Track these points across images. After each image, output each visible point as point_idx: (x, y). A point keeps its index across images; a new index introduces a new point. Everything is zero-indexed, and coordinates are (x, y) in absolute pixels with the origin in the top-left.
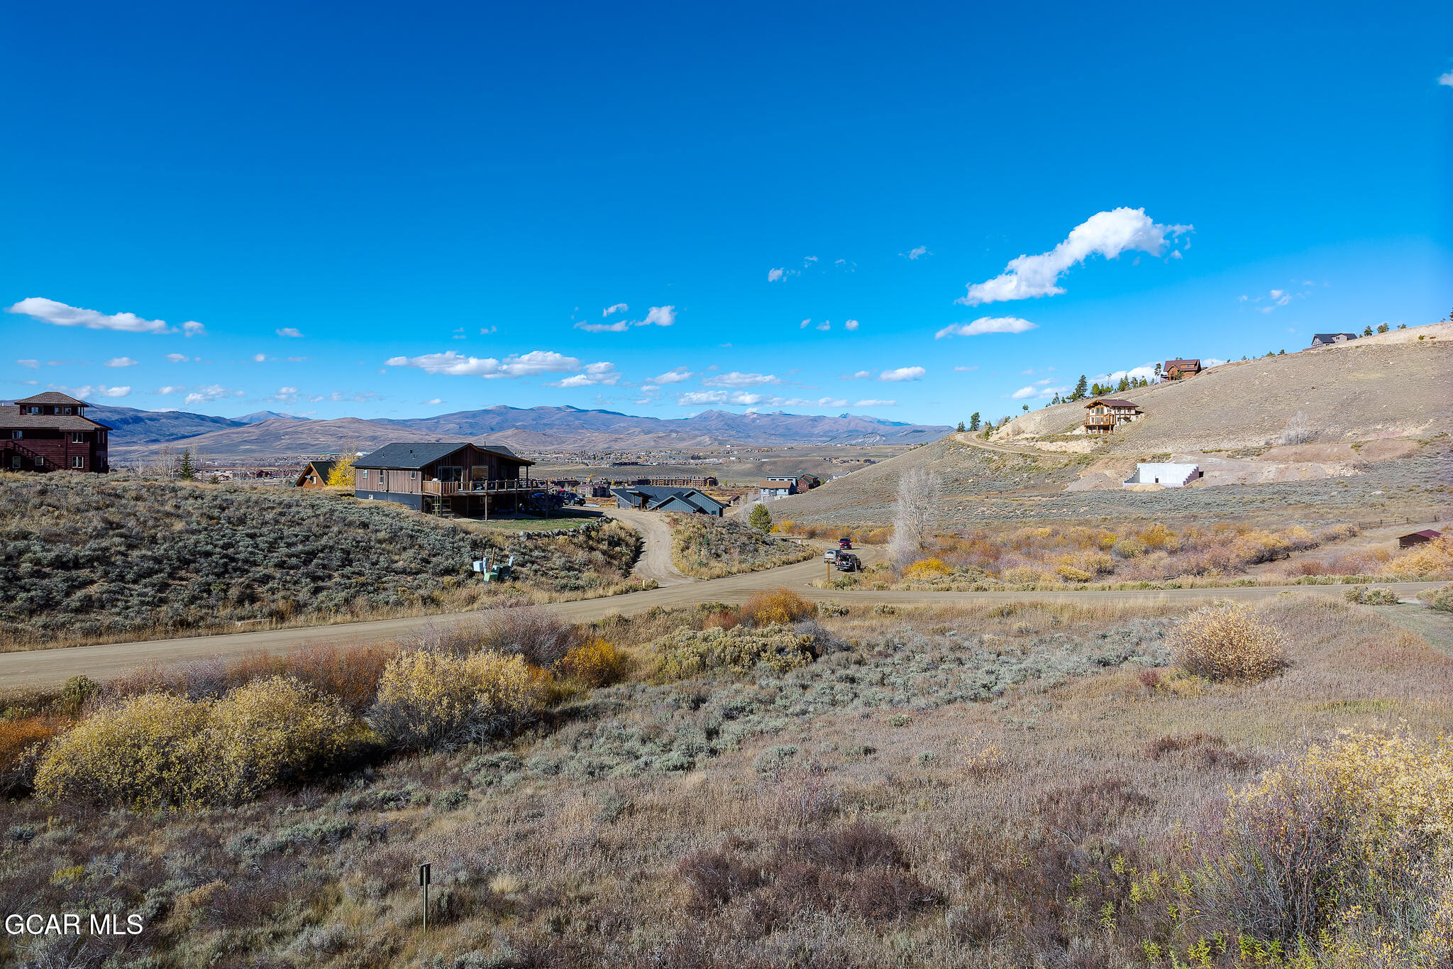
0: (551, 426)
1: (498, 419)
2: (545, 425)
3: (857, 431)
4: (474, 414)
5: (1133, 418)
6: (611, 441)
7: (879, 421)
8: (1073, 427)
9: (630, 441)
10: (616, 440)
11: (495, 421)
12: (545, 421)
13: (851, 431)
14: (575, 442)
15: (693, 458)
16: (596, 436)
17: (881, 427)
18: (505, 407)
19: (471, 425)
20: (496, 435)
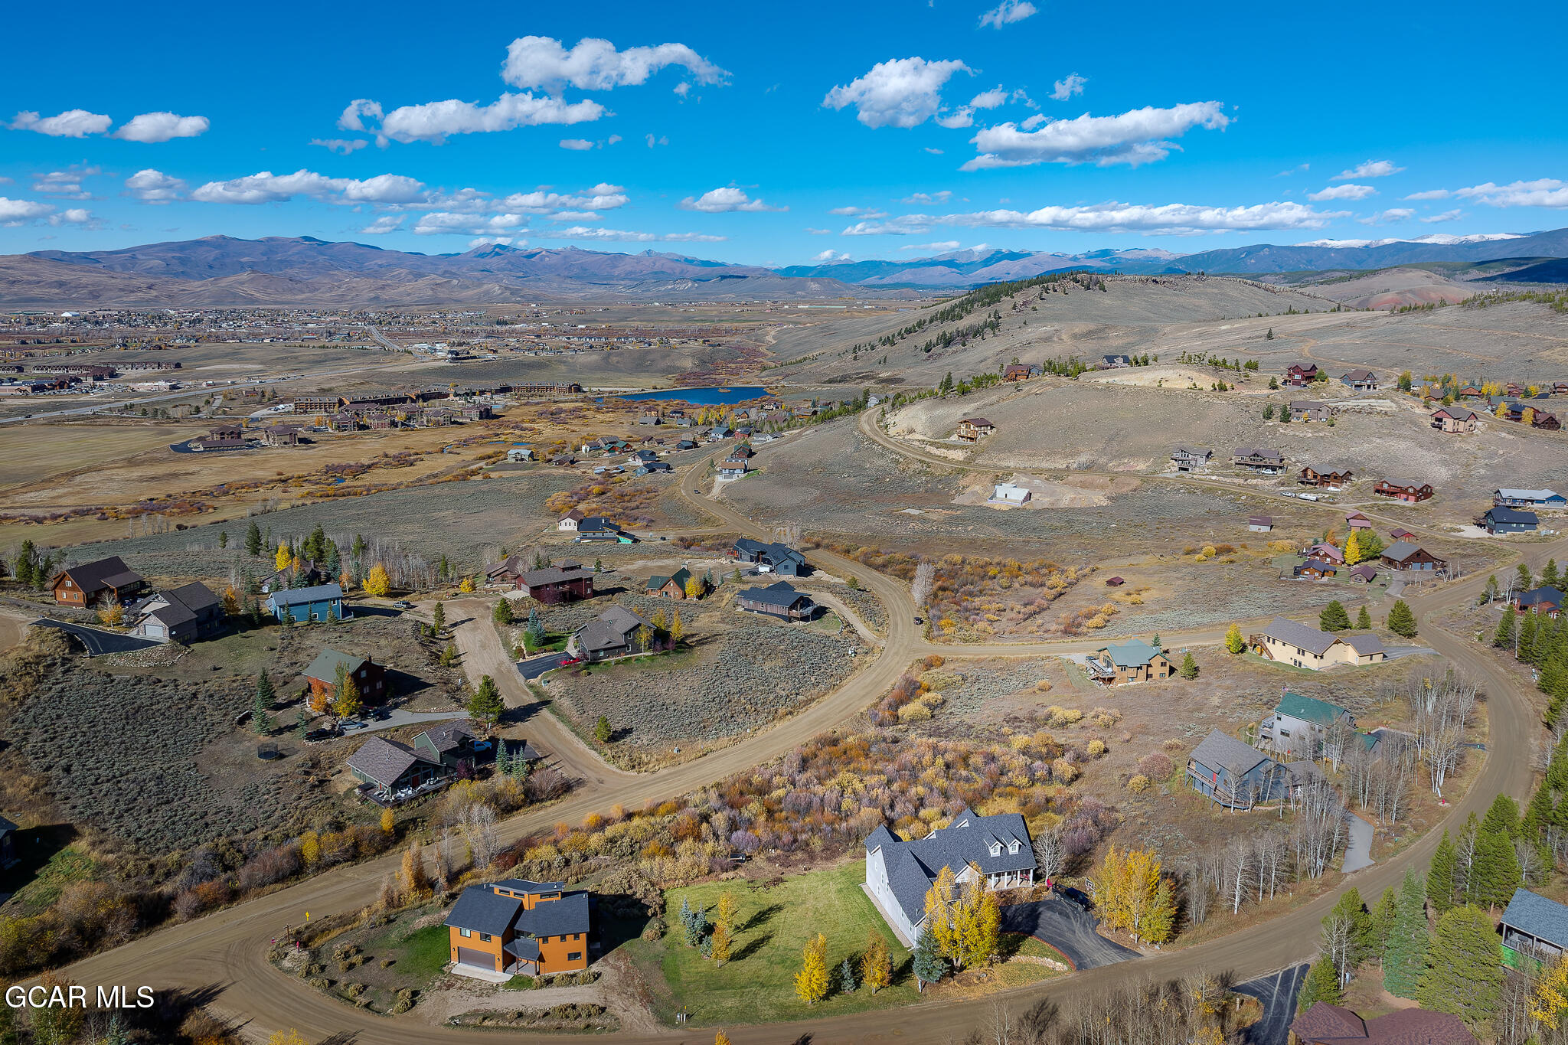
0: (289, 264)
1: (216, 252)
2: (281, 261)
3: (663, 272)
4: (183, 246)
5: (989, 432)
6: (378, 289)
7: (686, 260)
8: (949, 434)
9: (401, 289)
10: (383, 288)
11: (212, 255)
12: (279, 257)
13: (656, 273)
14: (331, 290)
15: (499, 323)
16: (357, 282)
17: (691, 268)
18: (223, 237)
19: (183, 261)
20: (229, 279)
